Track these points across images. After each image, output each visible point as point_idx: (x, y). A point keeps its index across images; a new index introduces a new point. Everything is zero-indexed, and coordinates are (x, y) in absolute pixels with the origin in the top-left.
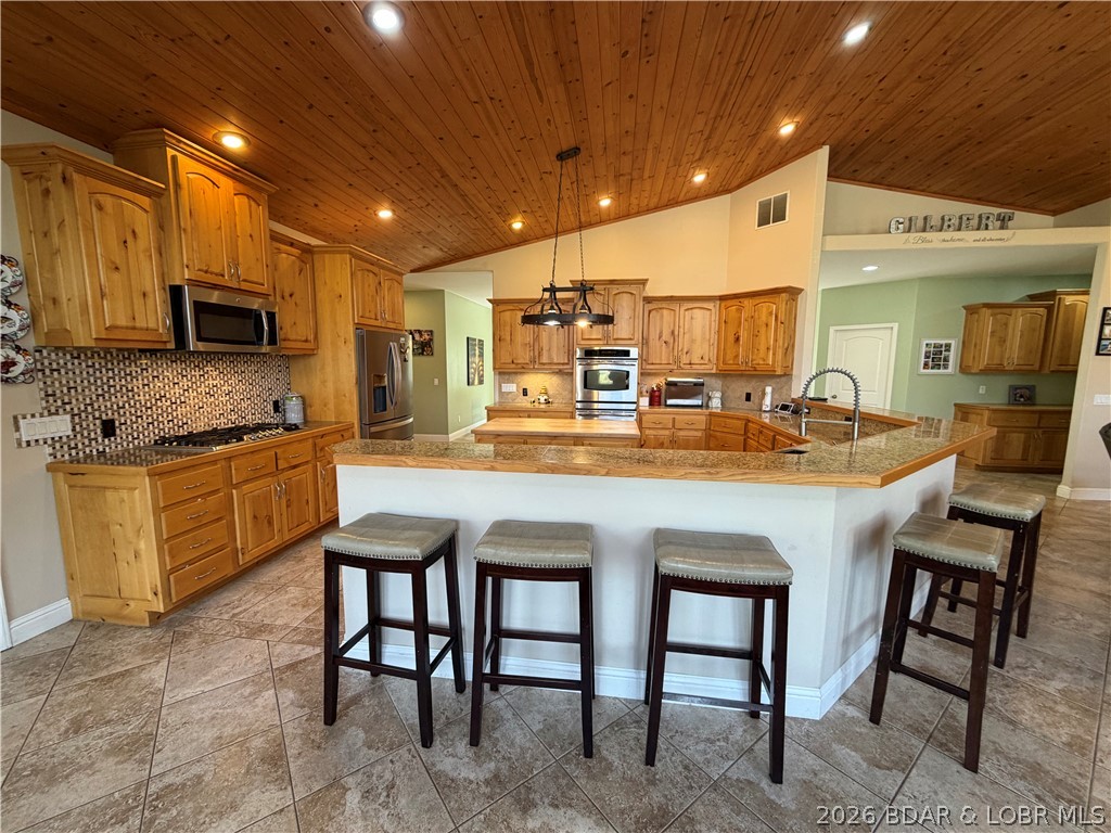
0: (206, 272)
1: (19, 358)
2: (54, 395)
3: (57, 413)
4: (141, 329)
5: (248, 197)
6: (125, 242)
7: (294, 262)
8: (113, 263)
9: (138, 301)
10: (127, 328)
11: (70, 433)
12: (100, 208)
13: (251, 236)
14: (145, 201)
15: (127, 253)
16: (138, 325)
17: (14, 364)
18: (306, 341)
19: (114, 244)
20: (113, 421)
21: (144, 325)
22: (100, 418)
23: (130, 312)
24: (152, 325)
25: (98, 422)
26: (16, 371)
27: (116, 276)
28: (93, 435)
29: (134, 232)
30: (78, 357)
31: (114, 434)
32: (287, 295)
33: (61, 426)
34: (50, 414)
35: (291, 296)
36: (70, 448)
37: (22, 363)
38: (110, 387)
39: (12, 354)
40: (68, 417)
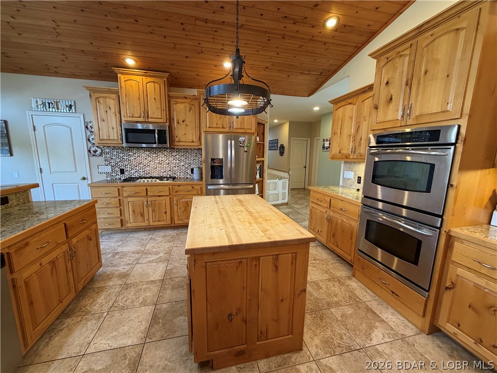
0: (132, 117)
1: (98, 149)
2: (107, 160)
3: (108, 165)
4: (112, 140)
5: (154, 82)
6: (107, 111)
7: (185, 106)
8: (102, 119)
9: (111, 130)
10: (107, 140)
11: (111, 171)
12: (99, 102)
13: (155, 99)
14: (114, 96)
15: (107, 115)
16: (110, 138)
17: (97, 151)
18: (193, 142)
19: (103, 113)
20: (123, 169)
21: (113, 138)
22: (120, 168)
23: (108, 135)
24: (116, 138)
25: (119, 169)
26: (98, 153)
27: (103, 123)
28: (117, 173)
29: (110, 107)
30: (114, 149)
31: (124, 174)
32: (180, 122)
33: (109, 169)
34: (106, 165)
35: (183, 121)
36: (111, 176)
37: (99, 151)
38: (123, 159)
39: (97, 148)
40: (110, 167)
